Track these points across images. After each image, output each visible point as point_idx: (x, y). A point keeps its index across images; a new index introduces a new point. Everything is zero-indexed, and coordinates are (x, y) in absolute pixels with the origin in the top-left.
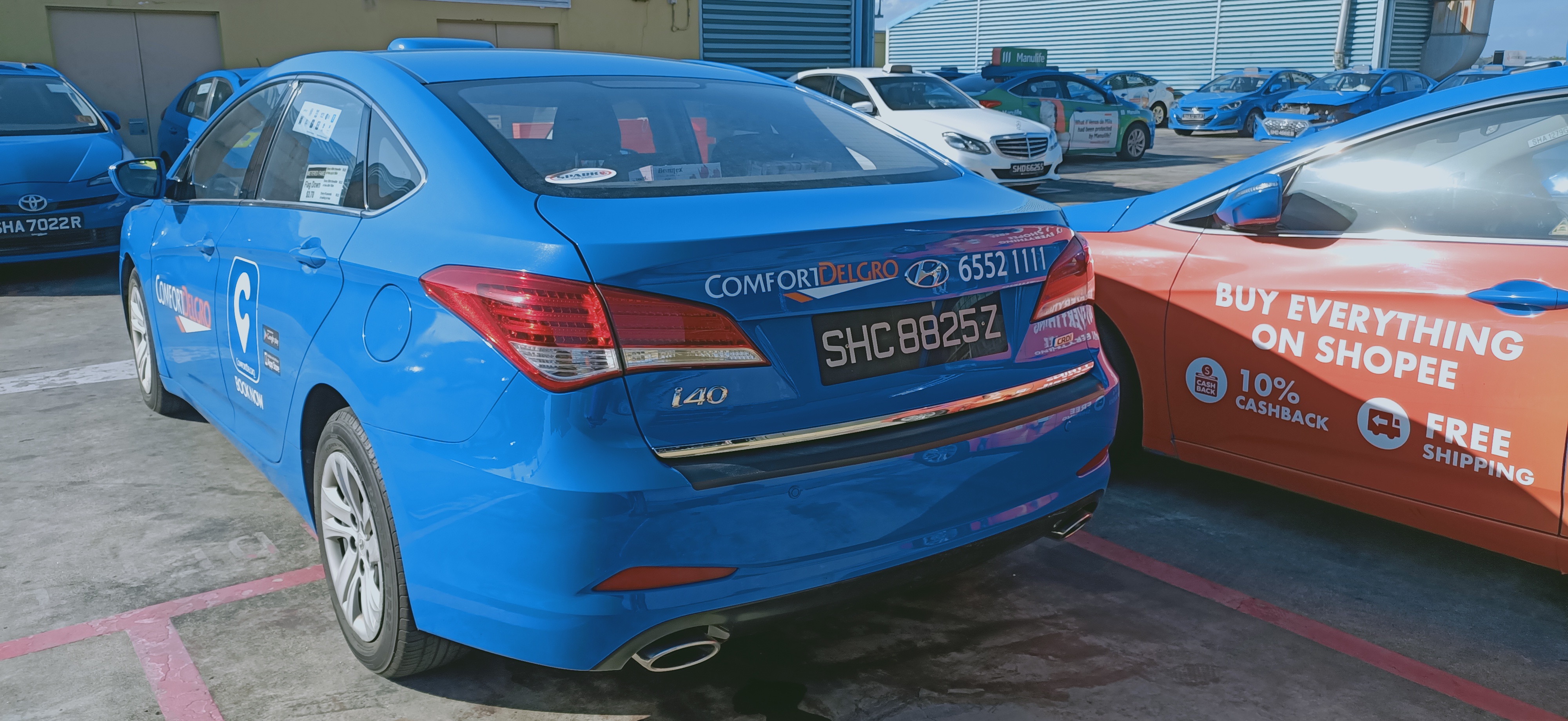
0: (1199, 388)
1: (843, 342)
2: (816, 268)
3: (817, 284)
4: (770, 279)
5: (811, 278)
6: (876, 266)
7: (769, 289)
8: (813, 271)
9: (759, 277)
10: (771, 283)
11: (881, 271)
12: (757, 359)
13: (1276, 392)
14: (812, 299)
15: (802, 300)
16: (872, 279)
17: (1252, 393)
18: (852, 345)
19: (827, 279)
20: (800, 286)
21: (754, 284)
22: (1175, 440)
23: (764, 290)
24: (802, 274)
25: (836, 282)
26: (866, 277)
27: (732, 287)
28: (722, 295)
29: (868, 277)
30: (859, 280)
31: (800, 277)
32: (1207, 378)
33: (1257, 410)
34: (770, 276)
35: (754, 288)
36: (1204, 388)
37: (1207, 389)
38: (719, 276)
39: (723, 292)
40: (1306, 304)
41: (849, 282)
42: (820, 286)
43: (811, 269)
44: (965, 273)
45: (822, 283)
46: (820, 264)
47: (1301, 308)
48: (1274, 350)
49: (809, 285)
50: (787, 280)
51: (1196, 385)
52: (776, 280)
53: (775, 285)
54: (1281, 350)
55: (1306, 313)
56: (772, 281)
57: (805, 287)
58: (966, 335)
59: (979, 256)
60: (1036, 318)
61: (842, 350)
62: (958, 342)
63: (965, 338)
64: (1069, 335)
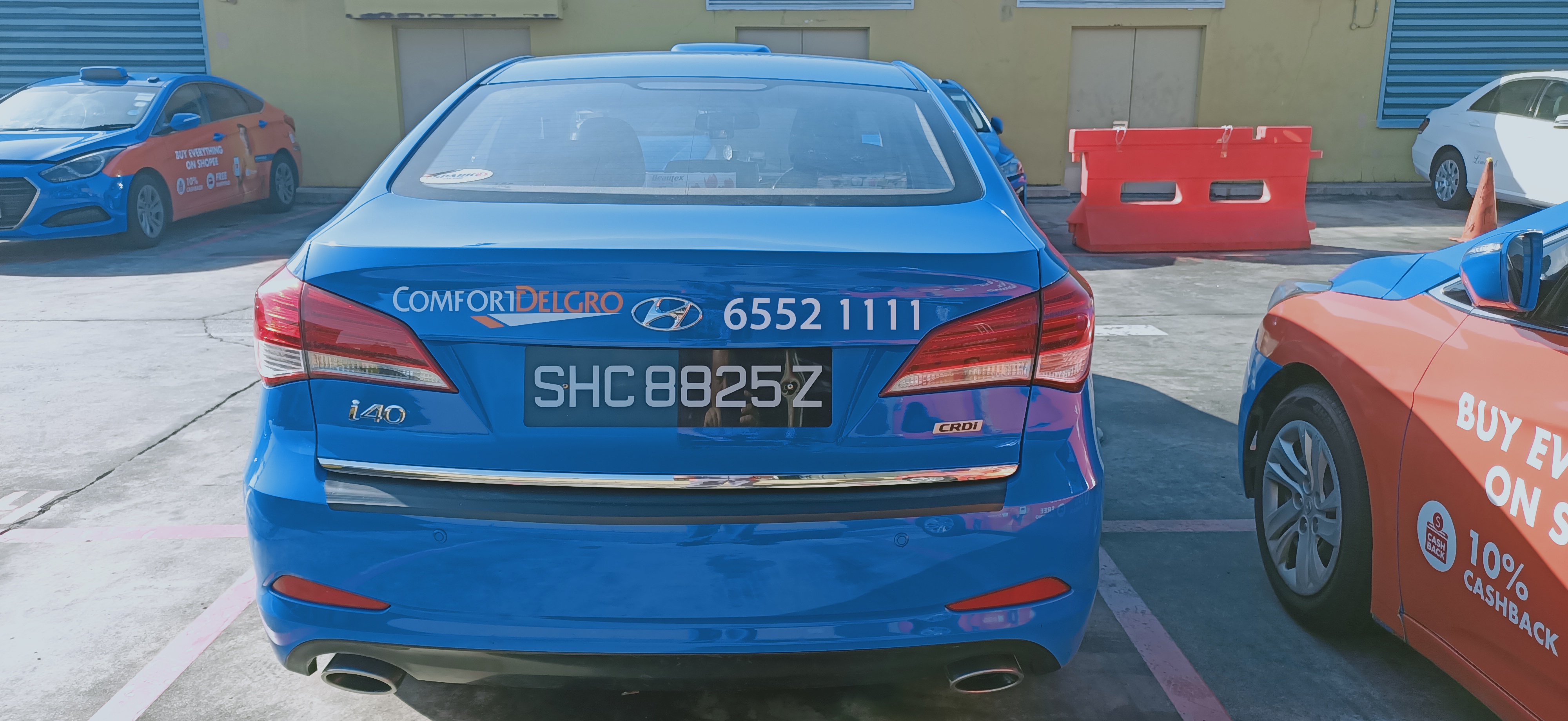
0: (1429, 544)
1: (564, 380)
2: (513, 292)
3: (512, 309)
4: (460, 298)
5: (505, 302)
6: (591, 298)
7: (457, 309)
8: (509, 294)
9: (448, 294)
10: (460, 303)
11: (598, 303)
12: (442, 384)
13: (1505, 576)
14: (503, 326)
15: (491, 325)
16: (584, 312)
17: (1479, 570)
18: (574, 386)
19: (526, 305)
20: (492, 309)
21: (442, 301)
22: (1404, 615)
23: (451, 309)
24: (496, 296)
25: (536, 310)
26: (574, 307)
27: (419, 302)
28: (407, 310)
29: (578, 308)
30: (566, 311)
31: (494, 297)
32: (1436, 532)
33: (1485, 599)
34: (460, 294)
35: (441, 306)
36: (1434, 547)
37: (1438, 549)
38: (406, 288)
39: (409, 306)
40: (1550, 444)
41: (552, 312)
42: (515, 312)
43: (506, 292)
44: (735, 319)
45: (519, 309)
46: (518, 287)
47: (1544, 450)
48: (1505, 510)
49: (502, 309)
50: (478, 301)
51: (1427, 540)
52: (465, 301)
53: (463, 305)
54: (1513, 512)
55: (1547, 459)
56: (462, 300)
57: (497, 311)
58: (757, 398)
59: (767, 301)
60: (891, 391)
61: (559, 389)
62: (742, 404)
63: (755, 401)
64: (973, 422)
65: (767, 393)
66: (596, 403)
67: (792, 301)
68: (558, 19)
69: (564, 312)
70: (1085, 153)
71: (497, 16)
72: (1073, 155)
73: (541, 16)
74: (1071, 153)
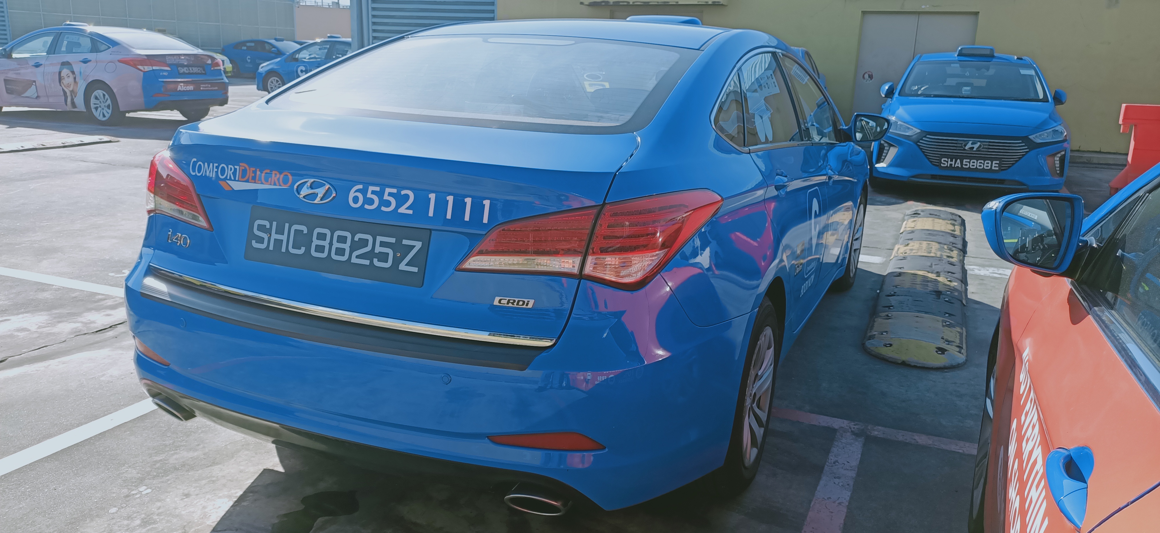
2: (239, 168)
4: (216, 168)
6: (276, 175)
7: (214, 175)
8: (237, 169)
9: (211, 165)
10: (215, 172)
11: (280, 180)
12: (205, 224)
14: (232, 189)
15: (227, 188)
18: (274, 236)
19: (244, 178)
20: (228, 178)
21: (210, 170)
23: (211, 175)
26: (266, 181)
27: (199, 169)
28: (195, 173)
29: (268, 182)
34: (216, 166)
35: (208, 172)
38: (196, 160)
42: (238, 181)
44: (356, 200)
45: (240, 179)
46: (241, 164)
49: (233, 178)
50: (223, 172)
52: (218, 170)
53: (217, 173)
56: (216, 170)
57: (230, 179)
58: (377, 259)
59: (377, 189)
60: (463, 267)
61: (265, 236)
62: (367, 262)
63: (376, 262)
64: (526, 301)
65: (384, 257)
66: (284, 250)
67: (394, 191)
68: (722, 5)
69: (261, 184)
70: (1135, 125)
71: (680, 3)
72: (1122, 126)
73: (710, 3)
74: (1121, 125)
